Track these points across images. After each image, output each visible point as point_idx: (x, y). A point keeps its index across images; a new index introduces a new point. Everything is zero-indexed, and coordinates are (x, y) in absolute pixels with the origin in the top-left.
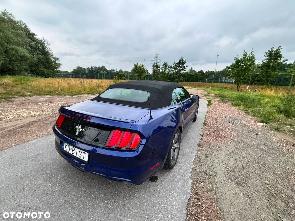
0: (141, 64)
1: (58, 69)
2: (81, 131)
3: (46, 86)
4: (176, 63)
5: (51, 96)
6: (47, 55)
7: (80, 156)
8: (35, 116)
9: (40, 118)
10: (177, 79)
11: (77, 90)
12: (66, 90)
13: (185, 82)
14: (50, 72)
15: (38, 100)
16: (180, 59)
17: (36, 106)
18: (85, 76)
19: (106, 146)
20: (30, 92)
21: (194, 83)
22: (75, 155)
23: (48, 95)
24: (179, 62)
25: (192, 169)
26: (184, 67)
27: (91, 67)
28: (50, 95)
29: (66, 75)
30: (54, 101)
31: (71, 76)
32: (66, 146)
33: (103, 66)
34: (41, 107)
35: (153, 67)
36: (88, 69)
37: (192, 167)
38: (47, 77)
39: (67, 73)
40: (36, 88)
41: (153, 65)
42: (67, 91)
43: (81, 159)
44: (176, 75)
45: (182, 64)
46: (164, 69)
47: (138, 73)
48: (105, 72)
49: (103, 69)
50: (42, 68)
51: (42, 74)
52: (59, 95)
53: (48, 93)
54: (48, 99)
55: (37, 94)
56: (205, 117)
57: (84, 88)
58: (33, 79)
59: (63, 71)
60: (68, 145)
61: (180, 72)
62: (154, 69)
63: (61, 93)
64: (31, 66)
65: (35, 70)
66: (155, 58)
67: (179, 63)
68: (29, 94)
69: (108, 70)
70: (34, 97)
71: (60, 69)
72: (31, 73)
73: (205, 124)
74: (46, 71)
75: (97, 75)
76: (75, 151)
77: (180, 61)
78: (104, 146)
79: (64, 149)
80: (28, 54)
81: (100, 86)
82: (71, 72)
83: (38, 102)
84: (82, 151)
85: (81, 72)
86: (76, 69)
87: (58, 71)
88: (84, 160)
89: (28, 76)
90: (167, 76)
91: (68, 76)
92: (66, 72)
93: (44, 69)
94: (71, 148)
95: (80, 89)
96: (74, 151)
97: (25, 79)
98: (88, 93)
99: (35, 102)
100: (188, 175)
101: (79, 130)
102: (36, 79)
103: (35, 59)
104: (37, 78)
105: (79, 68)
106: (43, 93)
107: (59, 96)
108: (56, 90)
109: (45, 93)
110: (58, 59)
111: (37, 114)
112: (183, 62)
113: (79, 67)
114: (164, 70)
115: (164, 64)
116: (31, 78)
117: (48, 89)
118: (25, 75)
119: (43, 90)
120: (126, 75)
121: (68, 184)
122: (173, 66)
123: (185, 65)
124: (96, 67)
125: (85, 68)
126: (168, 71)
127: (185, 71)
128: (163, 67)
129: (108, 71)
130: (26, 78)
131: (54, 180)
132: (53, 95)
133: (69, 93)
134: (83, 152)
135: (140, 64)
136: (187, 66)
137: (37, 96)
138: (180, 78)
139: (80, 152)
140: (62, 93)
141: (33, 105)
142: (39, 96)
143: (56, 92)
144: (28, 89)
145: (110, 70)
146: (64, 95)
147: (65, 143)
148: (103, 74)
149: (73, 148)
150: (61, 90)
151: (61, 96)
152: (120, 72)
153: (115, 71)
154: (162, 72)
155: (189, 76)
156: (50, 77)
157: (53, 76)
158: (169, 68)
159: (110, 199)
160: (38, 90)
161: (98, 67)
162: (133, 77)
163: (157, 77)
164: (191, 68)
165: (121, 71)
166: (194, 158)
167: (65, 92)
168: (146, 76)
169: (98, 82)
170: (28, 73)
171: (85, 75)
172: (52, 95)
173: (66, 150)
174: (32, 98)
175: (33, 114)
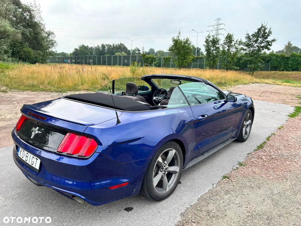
0: (186, 39)
1: (50, 50)
2: (37, 133)
3: (28, 77)
4: (250, 35)
5: (32, 93)
6: (36, 29)
7: (32, 163)
8: (5, 120)
9: (10, 123)
10: (252, 66)
11: (71, 84)
12: (55, 84)
13: (271, 70)
14: (39, 54)
15: (14, 98)
16: (260, 27)
17: (9, 106)
18: (91, 61)
19: (58, 151)
20: (7, 85)
21: (290, 72)
22: (28, 162)
23: (29, 90)
24: (258, 32)
25: (191, 206)
26: (268, 42)
27: (103, 45)
28: (32, 91)
29: (63, 59)
30: (35, 100)
31: (69, 61)
32: (21, 151)
33: (121, 44)
34: (15, 108)
35: (205, 44)
36: (97, 49)
37: (192, 204)
38: (33, 62)
39: (65, 56)
40: (14, 80)
41: (207, 40)
42: (56, 86)
43: (33, 167)
44: (251, 56)
45: (263, 36)
46: (226, 46)
47: (178, 54)
48: (123, 54)
49: (121, 48)
50: (27, 48)
51: (27, 58)
52: (44, 90)
53: (29, 88)
54: (27, 96)
55: (15, 88)
56: (269, 137)
57: (82, 81)
58: (14, 66)
59: (58, 52)
60: (23, 150)
61: (259, 50)
62: (208, 47)
63: (47, 88)
64: (13, 45)
65: (18, 52)
66: (215, 27)
67: (257, 35)
68: (4, 88)
69: (128, 49)
70: (10, 92)
71: (53, 49)
72: (12, 57)
73: (261, 147)
74: (33, 53)
75: (109, 58)
76: (29, 157)
77: (259, 30)
78: (56, 151)
79: (19, 156)
80: (10, 29)
81: (108, 78)
82: (71, 54)
83: (13, 101)
84: (35, 157)
85: (85, 54)
86: (78, 48)
87: (51, 53)
88: (36, 167)
89: (8, 61)
90: (233, 59)
91: (66, 61)
92: (63, 54)
93: (30, 49)
94: (25, 154)
95: (76, 82)
96: (27, 157)
97: (4, 67)
98: (87, 90)
99: (8, 101)
100: (181, 212)
101: (35, 131)
102: (17, 66)
103: (20, 35)
104: (20, 65)
105: (82, 48)
106: (22, 87)
107: (43, 92)
108: (41, 84)
109: (26, 88)
110: (52, 33)
111: (9, 116)
112: (265, 33)
113: (83, 45)
114: (227, 48)
115: (227, 38)
116: (11, 65)
117: (30, 82)
118: (4, 60)
119: (23, 82)
120: (157, 59)
121: (21, 201)
122: (244, 40)
123: (269, 39)
124: (110, 46)
125: (92, 48)
126: (234, 50)
127: (269, 49)
128: (224, 43)
129: (129, 51)
130: (5, 64)
131: (8, 195)
132: (35, 91)
133: (60, 88)
134: (36, 159)
135: (182, 38)
136: (274, 40)
137: (14, 91)
138: (259, 64)
139: (33, 158)
140: (49, 87)
141: (6, 105)
142: (17, 91)
143: (41, 87)
144: (4, 82)
145: (133, 49)
146: (51, 92)
147: (20, 148)
148: (120, 57)
149: (27, 153)
150: (49, 83)
151: (46, 93)
152: (148, 53)
153: (141, 52)
154: (224, 51)
155: (279, 60)
156: (39, 62)
157: (43, 61)
158: (237, 45)
159: (63, 222)
160: (16, 83)
161: (113, 45)
162: (169, 61)
163: (214, 62)
164: (289, 43)
165: (152, 51)
166: (204, 193)
167: (54, 86)
168: (193, 60)
169: (105, 72)
170: (9, 57)
171: (91, 59)
172: (33, 91)
173: (20, 156)
174: (7, 94)
175: (3, 117)
